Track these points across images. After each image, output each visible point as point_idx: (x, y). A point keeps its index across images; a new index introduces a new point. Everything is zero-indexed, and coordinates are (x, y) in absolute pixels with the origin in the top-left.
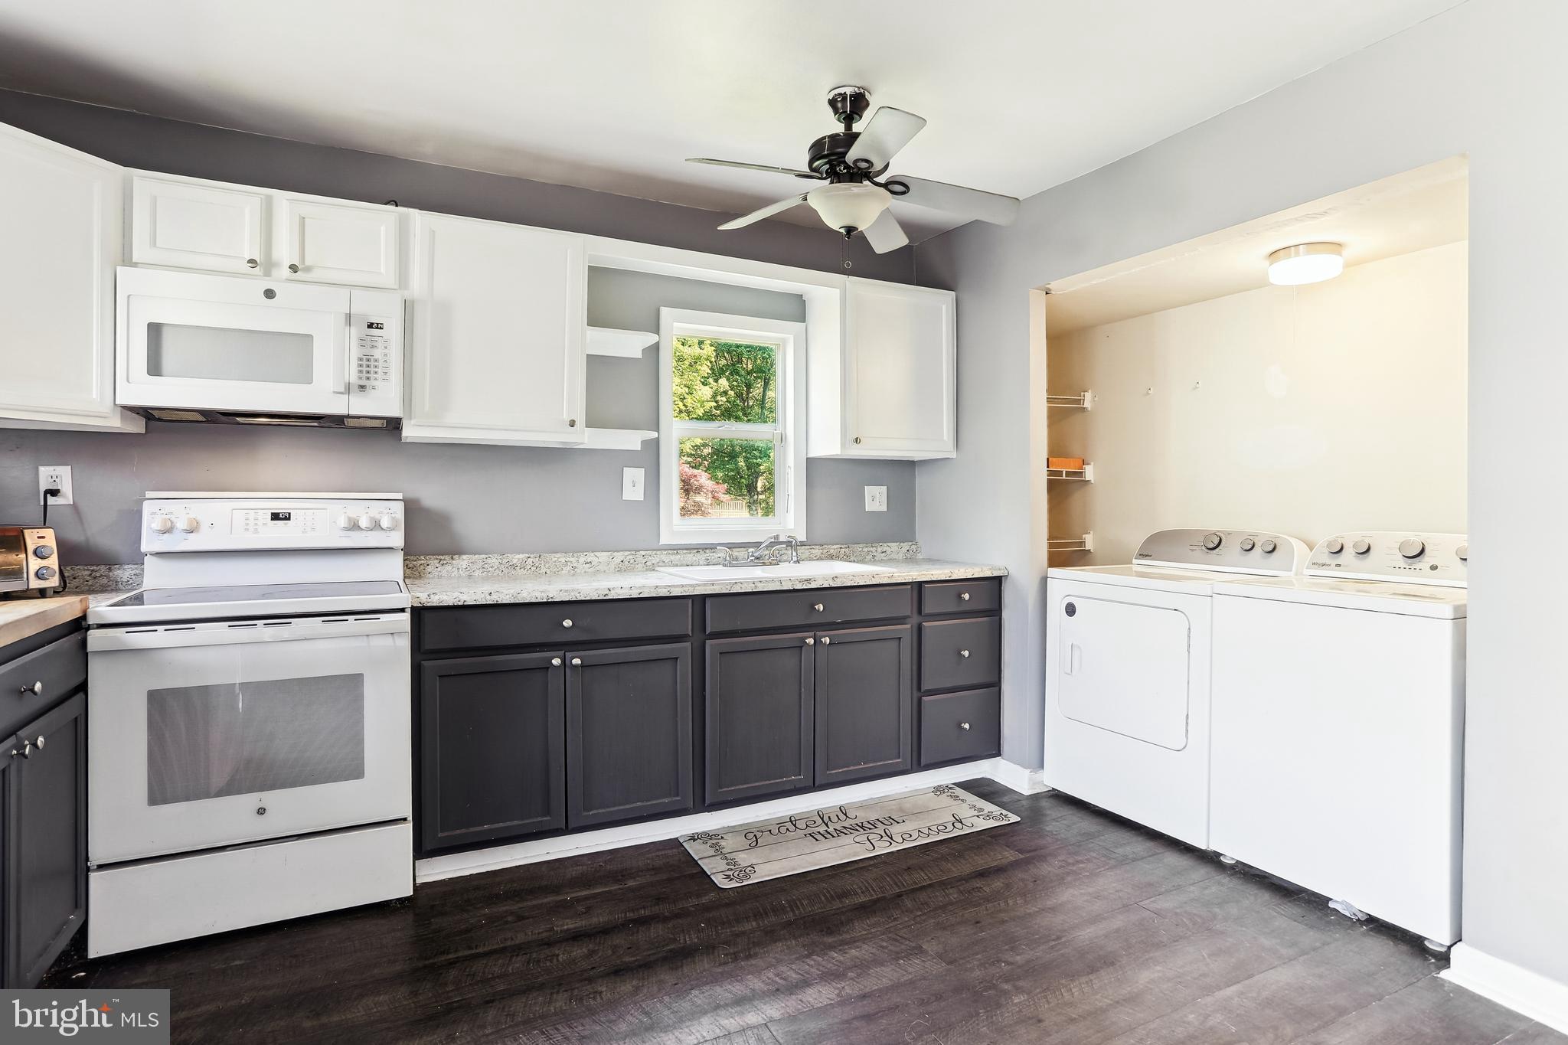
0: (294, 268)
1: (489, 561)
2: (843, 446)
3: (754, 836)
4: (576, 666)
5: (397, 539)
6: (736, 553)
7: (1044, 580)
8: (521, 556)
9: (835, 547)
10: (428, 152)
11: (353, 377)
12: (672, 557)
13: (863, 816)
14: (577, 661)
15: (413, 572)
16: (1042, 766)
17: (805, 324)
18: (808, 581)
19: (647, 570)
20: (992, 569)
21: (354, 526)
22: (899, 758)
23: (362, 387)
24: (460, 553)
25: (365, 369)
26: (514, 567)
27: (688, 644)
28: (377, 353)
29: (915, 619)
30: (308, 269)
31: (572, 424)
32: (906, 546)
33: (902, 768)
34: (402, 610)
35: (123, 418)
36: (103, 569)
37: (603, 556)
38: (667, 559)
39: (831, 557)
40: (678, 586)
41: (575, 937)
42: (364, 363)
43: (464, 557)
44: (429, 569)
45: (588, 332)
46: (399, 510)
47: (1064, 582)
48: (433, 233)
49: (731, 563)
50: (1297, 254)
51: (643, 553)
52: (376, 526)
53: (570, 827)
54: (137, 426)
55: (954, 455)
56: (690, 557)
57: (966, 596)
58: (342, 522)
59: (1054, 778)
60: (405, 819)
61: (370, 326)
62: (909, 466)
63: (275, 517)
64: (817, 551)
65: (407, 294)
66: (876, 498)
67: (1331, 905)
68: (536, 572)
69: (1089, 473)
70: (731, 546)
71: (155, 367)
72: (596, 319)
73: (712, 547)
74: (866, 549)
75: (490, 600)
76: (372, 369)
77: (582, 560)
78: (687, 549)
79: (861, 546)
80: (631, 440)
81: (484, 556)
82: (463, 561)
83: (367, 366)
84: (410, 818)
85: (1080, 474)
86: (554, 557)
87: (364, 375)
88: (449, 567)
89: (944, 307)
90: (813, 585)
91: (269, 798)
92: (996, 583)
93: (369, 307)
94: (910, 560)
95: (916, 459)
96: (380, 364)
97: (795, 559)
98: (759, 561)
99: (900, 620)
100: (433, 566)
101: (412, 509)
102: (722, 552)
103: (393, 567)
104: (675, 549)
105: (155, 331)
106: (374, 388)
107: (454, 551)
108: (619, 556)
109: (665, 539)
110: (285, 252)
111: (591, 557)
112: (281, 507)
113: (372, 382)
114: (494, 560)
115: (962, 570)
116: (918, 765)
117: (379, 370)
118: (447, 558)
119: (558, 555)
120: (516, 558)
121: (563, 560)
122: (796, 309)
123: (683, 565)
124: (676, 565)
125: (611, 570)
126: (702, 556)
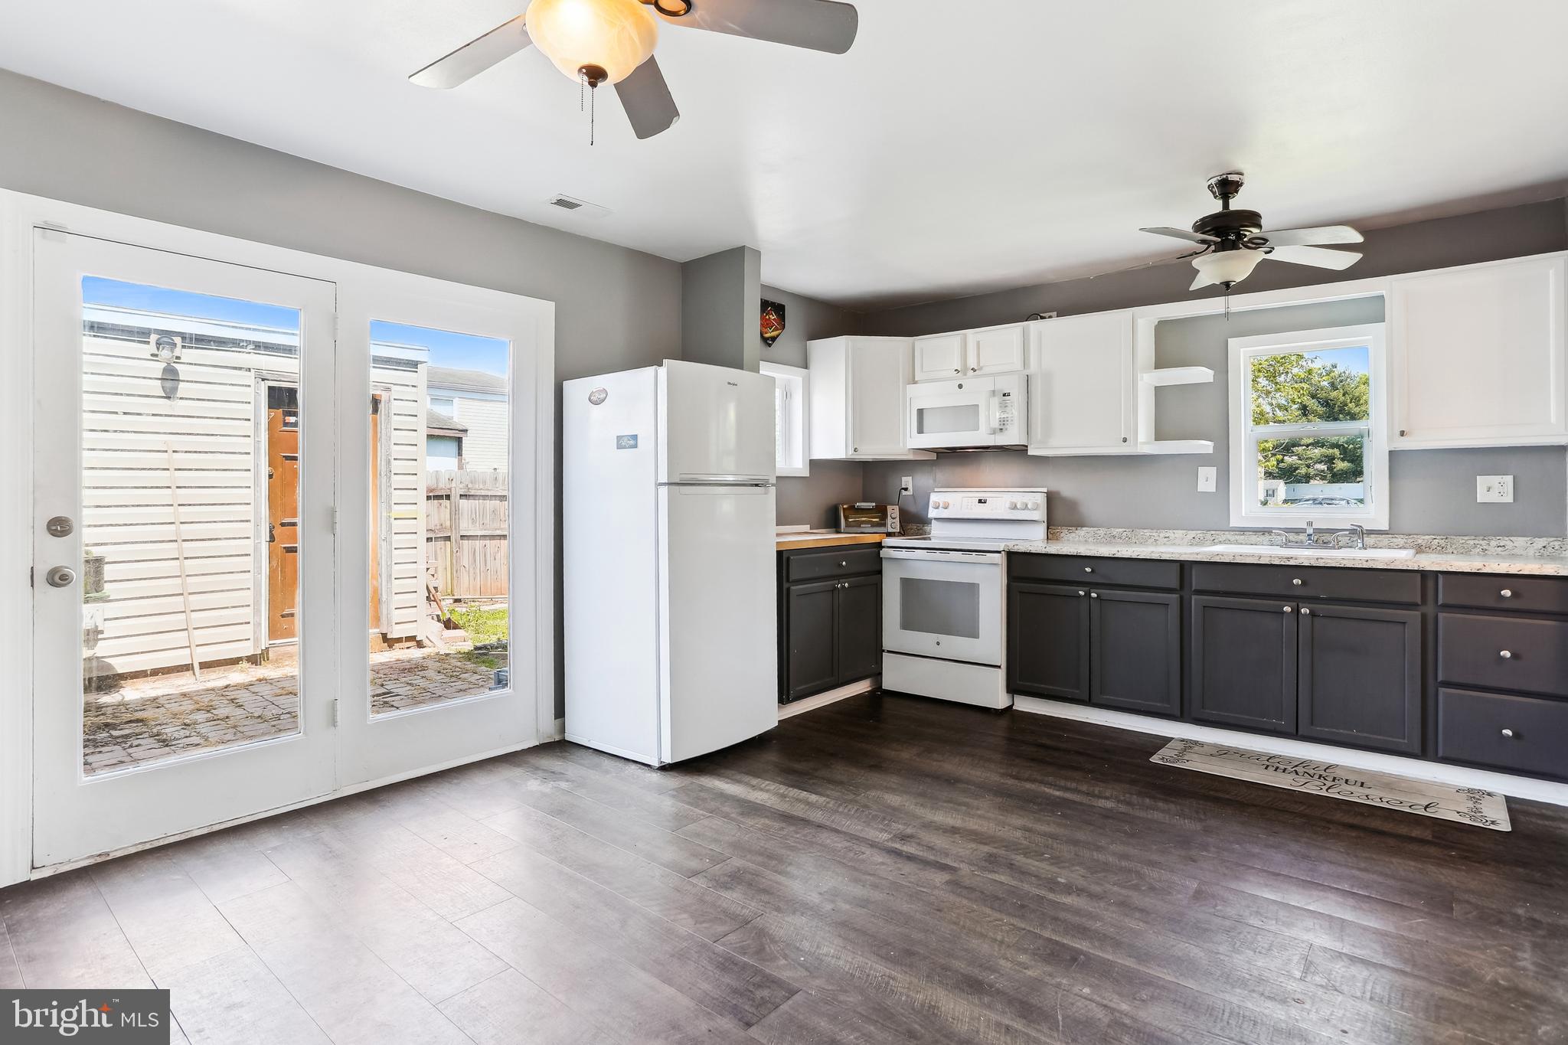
0: (974, 370)
3: (1226, 753)
4: (1094, 598)
5: (1040, 514)
8: (1121, 530)
9: (1427, 537)
10: (1051, 278)
11: (997, 425)
12: (1237, 537)
13: (1339, 774)
14: (1094, 595)
15: (1051, 536)
17: (1385, 323)
18: (1288, 559)
21: (1014, 507)
22: (1404, 739)
23: (1001, 429)
24: (1082, 526)
26: (1114, 537)
28: (1009, 410)
29: (1431, 608)
30: (981, 369)
31: (1125, 440)
34: (999, 552)
35: (914, 454)
36: (921, 526)
37: (1179, 533)
38: (1232, 538)
40: (1169, 553)
43: (1084, 529)
44: (1062, 535)
45: (1155, 373)
46: (1041, 499)
49: (1287, 544)
51: (1213, 532)
52: (1026, 507)
54: (934, 456)
56: (1254, 538)
57: (1506, 592)
58: (1008, 505)
60: (1001, 667)
61: (1004, 395)
62: (1554, 452)
63: (980, 501)
64: (1400, 540)
65: (1027, 372)
66: (1494, 489)
68: (1128, 541)
71: (920, 431)
72: (1160, 364)
73: (1266, 531)
74: (1472, 542)
76: (1005, 419)
77: (1162, 535)
78: (1254, 532)
79: (1466, 538)
81: (1096, 529)
82: (1082, 532)
83: (1003, 418)
84: (1005, 668)
86: (1141, 532)
87: (1002, 423)
88: (1075, 534)
90: (1292, 563)
91: (942, 638)
93: (1004, 385)
100: (1066, 533)
101: (1051, 499)
102: (1278, 535)
103: (1040, 531)
104: (1243, 531)
105: (920, 412)
106: (1008, 429)
107: (1079, 524)
108: (1192, 534)
109: (1234, 522)
110: (972, 363)
111: (1170, 533)
112: (982, 496)
113: (1006, 426)
114: (1102, 532)
116: (1425, 753)
117: (1009, 419)
118: (1074, 528)
120: (1116, 531)
121: (1148, 534)
122: (1374, 312)
123: (1246, 544)
124: (1241, 544)
125: (1186, 543)
126: (1267, 537)
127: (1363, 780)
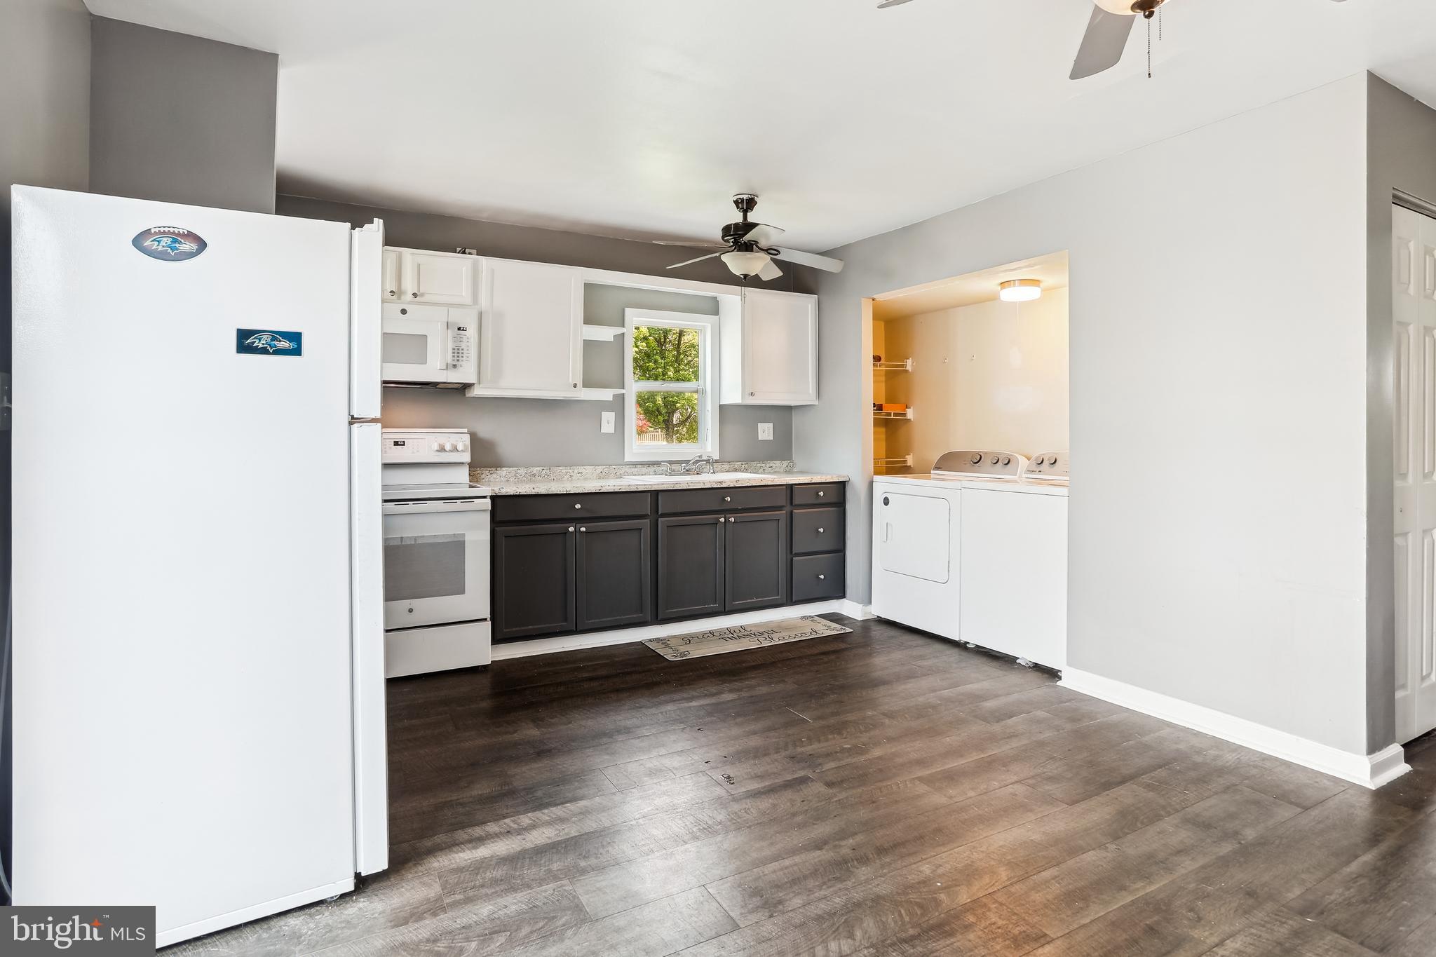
0: (415, 295)
1: (519, 471)
2: (743, 398)
3: (688, 639)
4: (583, 532)
5: (467, 458)
6: (674, 467)
7: (871, 483)
8: (538, 468)
9: (738, 464)
11: (450, 360)
12: (633, 470)
13: (754, 630)
14: (583, 529)
15: (474, 479)
16: (870, 603)
17: (718, 317)
18: (721, 482)
19: (617, 478)
20: (839, 476)
21: (442, 449)
22: (778, 597)
23: (455, 365)
24: (501, 467)
25: (456, 355)
26: (534, 475)
27: (648, 521)
28: (463, 345)
29: (788, 508)
30: (422, 295)
31: (575, 386)
32: (785, 463)
33: (780, 602)
34: (485, 497)
37: (589, 469)
38: (629, 471)
39: (735, 470)
40: (642, 485)
41: (591, 679)
42: (456, 351)
43: (504, 469)
44: (483, 476)
45: (584, 328)
46: (467, 438)
47: (884, 484)
48: (493, 271)
49: (671, 473)
50: (1014, 285)
51: (615, 467)
52: (455, 449)
53: (578, 630)
55: (816, 403)
56: (644, 470)
57: (821, 494)
58: (436, 447)
59: (879, 609)
60: (486, 619)
61: (459, 329)
62: (789, 409)
63: (396, 443)
64: (726, 466)
65: (479, 308)
66: (765, 431)
67: (1018, 661)
69: (910, 414)
70: (671, 462)
72: (589, 320)
73: (658, 463)
74: (759, 465)
75: (533, 492)
76: (460, 355)
77: (576, 471)
78: (643, 465)
79: (756, 463)
80: (606, 395)
81: (515, 468)
82: (503, 472)
83: (458, 353)
84: (489, 619)
85: (904, 415)
87: (456, 358)
88: (495, 475)
89: (810, 306)
90: (724, 486)
91: (416, 603)
92: (842, 486)
93: (458, 317)
94: (789, 471)
95: (793, 405)
96: (465, 351)
97: (712, 471)
98: (688, 472)
99: (779, 508)
100: (485, 474)
101: (475, 439)
102: (665, 467)
103: (463, 475)
104: (635, 464)
106: (461, 366)
107: (498, 465)
108: (599, 469)
109: (628, 458)
110: (409, 286)
111: (581, 469)
112: (399, 437)
113: (461, 363)
114: (522, 471)
115: (819, 477)
116: (791, 601)
117: (465, 355)
118: (494, 469)
119: (561, 468)
120: (535, 470)
121: (564, 471)
122: (713, 308)
123: (639, 475)
124: (635, 475)
125: (595, 478)
126: (652, 469)
127: (770, 630)
